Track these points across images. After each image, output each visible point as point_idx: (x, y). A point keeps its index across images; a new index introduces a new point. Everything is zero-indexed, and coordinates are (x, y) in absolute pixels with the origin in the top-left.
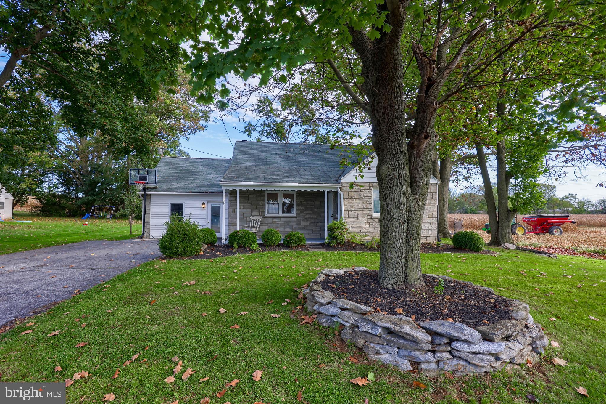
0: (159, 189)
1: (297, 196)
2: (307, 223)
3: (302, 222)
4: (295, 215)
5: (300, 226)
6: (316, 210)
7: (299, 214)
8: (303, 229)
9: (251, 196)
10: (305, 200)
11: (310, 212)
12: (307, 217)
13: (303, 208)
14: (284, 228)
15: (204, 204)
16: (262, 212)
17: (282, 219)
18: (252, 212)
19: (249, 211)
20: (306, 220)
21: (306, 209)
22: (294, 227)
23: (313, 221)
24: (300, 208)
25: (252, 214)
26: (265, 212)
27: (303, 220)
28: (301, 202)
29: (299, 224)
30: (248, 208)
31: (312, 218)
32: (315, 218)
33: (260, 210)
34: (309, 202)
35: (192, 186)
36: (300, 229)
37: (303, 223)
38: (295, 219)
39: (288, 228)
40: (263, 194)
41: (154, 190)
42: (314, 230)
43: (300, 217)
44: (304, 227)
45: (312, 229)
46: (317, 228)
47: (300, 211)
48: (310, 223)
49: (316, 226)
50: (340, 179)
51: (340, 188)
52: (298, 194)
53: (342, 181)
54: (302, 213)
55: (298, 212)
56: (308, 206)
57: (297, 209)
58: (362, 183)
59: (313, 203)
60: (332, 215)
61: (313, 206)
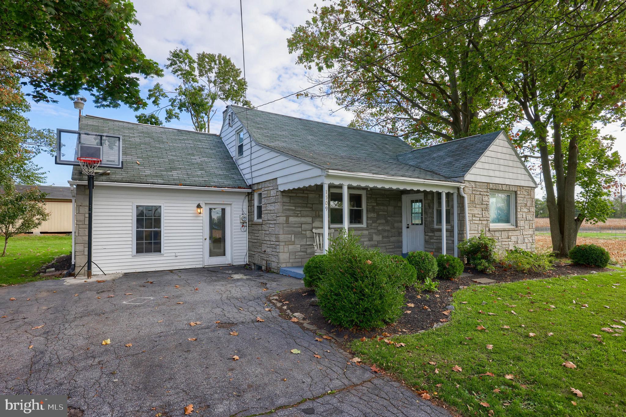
0: (113, 177)
1: (368, 198)
2: (380, 238)
3: (374, 235)
4: (364, 225)
5: (372, 243)
6: (389, 218)
7: (371, 225)
8: (376, 246)
9: (311, 196)
10: (378, 204)
11: (383, 221)
12: (380, 228)
15: (199, 206)
18: (313, 222)
19: (309, 220)
20: (379, 233)
21: (379, 217)
22: (365, 243)
23: (386, 234)
24: (372, 215)
25: (314, 225)
27: (375, 233)
28: (373, 206)
29: (371, 239)
30: (308, 216)
31: (385, 231)
32: (388, 231)
34: (382, 208)
35: (174, 173)
36: (372, 246)
37: (376, 238)
38: (366, 232)
41: (104, 178)
42: (387, 247)
43: (372, 229)
44: (376, 243)
45: (385, 246)
46: (390, 244)
47: (371, 220)
48: (383, 237)
49: (390, 242)
50: (464, 176)
51: (464, 188)
52: (370, 194)
53: (466, 179)
54: (374, 223)
55: (369, 222)
56: (381, 213)
57: (367, 217)
58: (481, 183)
59: (385, 208)
60: (408, 225)
61: (386, 213)
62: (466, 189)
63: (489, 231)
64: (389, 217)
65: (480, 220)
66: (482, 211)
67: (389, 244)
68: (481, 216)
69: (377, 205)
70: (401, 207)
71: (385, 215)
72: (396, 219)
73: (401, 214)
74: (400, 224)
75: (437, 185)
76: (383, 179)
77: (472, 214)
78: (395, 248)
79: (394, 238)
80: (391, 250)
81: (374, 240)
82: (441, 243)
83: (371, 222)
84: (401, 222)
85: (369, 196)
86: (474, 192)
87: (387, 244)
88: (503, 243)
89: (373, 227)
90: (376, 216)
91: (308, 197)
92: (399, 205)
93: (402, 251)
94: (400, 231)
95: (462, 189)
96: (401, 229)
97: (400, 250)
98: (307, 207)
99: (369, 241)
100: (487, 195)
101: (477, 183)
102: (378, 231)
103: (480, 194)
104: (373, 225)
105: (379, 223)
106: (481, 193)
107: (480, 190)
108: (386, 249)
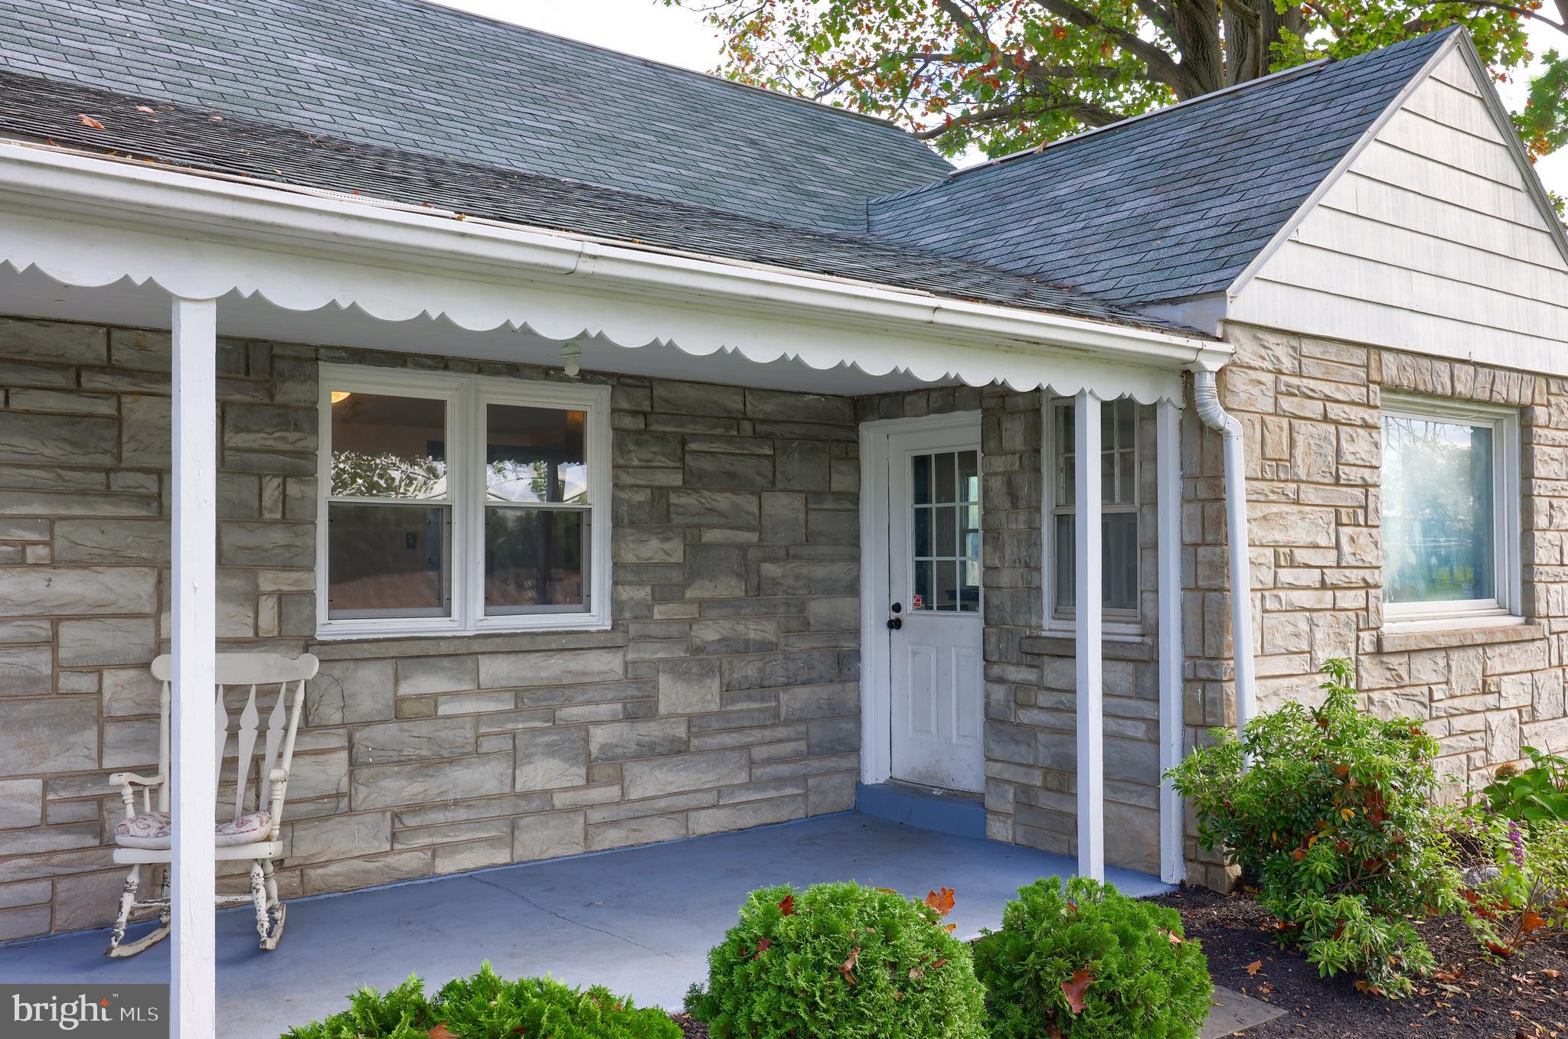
1: (621, 439)
2: (704, 697)
3: (664, 681)
4: (597, 617)
5: (651, 730)
6: (770, 569)
7: (643, 615)
8: (675, 751)
10: (693, 481)
11: (729, 587)
12: (708, 633)
13: (673, 550)
14: (515, 759)
16: (281, 597)
17: (494, 669)
19: (129, 587)
20: (699, 661)
21: (698, 560)
22: (599, 736)
23: (749, 669)
24: (653, 549)
26: (311, 594)
27: (675, 669)
28: (660, 493)
29: (639, 708)
30: (115, 560)
31: (740, 648)
32: (765, 648)
33: (268, 581)
34: (723, 501)
36: (651, 752)
37: (675, 696)
38: (605, 664)
39: (552, 751)
40: (291, 393)
42: (759, 753)
43: (647, 638)
44: (681, 731)
45: (746, 747)
46: (782, 732)
47: (640, 584)
48: (727, 688)
49: (775, 719)
50: (1221, 293)
51: (1220, 374)
52: (634, 413)
53: (1234, 312)
54: (664, 601)
55: (627, 593)
56: (711, 536)
57: (617, 566)
58: (1333, 348)
59: (749, 503)
60: (897, 608)
61: (754, 537)
62: (1238, 381)
63: (1379, 651)
64: (773, 560)
65: (1323, 586)
66: (1339, 524)
67: (768, 734)
68: (1331, 557)
69: (686, 487)
70: (854, 498)
71: (743, 548)
72: (821, 571)
73: (855, 541)
74: (844, 604)
75: (1036, 342)
76: (568, 263)
77: (1276, 546)
78: (810, 753)
79: (803, 694)
80: (784, 769)
81: (662, 709)
82: (1070, 733)
83: (643, 593)
84: (853, 589)
85: (628, 422)
86: (1286, 403)
87: (756, 735)
88: (1458, 723)
89: (654, 630)
90: (677, 557)
91: (117, 421)
92: (840, 482)
93: (857, 771)
94: (847, 645)
95: (1210, 381)
96: (856, 633)
97: (848, 762)
98: (107, 493)
99: (630, 717)
100: (1366, 426)
101: (1308, 347)
102: (698, 650)
103: (1325, 419)
104: (659, 612)
105: (702, 603)
106: (1335, 411)
107: (1327, 389)
108: (752, 763)
